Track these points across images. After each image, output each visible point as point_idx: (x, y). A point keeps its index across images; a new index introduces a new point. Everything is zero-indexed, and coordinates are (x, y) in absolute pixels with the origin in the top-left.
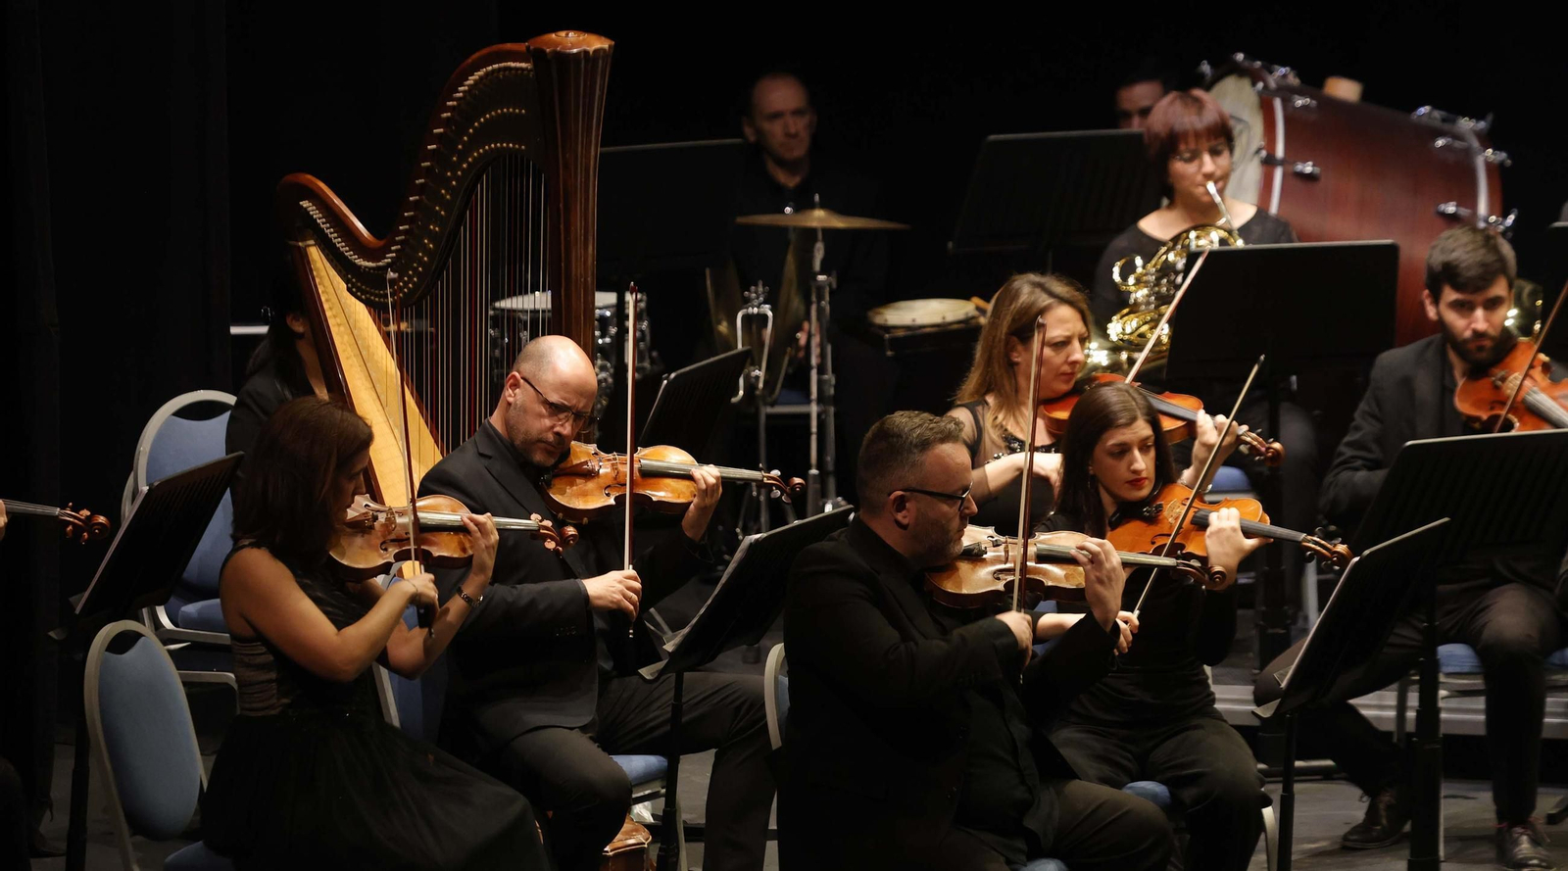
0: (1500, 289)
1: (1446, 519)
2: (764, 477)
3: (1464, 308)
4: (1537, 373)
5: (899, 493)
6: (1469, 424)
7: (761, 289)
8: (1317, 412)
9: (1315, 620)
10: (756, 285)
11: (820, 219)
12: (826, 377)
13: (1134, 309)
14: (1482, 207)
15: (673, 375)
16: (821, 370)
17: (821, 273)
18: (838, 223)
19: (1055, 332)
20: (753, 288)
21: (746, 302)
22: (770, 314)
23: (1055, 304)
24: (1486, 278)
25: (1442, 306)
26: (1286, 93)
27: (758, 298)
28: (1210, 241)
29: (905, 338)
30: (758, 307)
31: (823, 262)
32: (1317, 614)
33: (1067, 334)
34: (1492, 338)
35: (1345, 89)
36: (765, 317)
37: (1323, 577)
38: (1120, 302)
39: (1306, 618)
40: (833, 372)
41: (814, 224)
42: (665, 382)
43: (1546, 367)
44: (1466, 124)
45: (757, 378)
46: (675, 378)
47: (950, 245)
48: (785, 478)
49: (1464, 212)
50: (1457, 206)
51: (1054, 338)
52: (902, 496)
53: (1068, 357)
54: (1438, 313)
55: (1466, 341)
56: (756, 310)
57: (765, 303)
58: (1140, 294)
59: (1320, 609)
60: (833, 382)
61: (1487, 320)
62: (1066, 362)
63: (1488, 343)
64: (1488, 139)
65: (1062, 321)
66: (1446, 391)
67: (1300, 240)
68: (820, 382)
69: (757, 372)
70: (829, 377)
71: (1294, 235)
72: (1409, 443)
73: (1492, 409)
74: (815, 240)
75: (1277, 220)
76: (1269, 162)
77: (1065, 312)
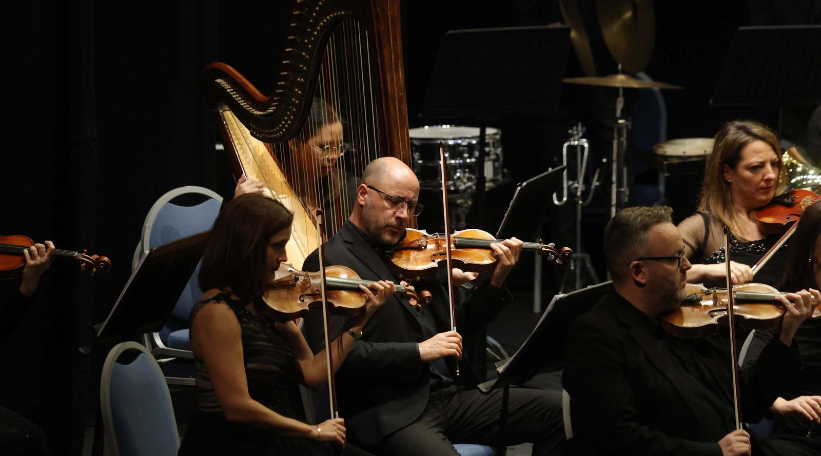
5: (635, 262)
7: (580, 128)
10: (577, 126)
11: (622, 81)
12: (622, 190)
15: (525, 184)
16: (619, 185)
17: (621, 118)
18: (633, 84)
19: (754, 160)
20: (575, 128)
22: (586, 145)
23: (754, 141)
27: (578, 134)
29: (677, 164)
30: (578, 140)
31: (623, 110)
36: (583, 147)
40: (628, 186)
41: (617, 85)
42: (519, 188)
45: (576, 188)
47: (711, 101)
51: (752, 163)
52: (637, 264)
53: (764, 176)
56: (576, 143)
57: (583, 137)
60: (627, 193)
62: (762, 180)
65: (757, 152)
68: (618, 193)
69: (576, 185)
70: (625, 189)
74: (618, 96)
77: (761, 145)
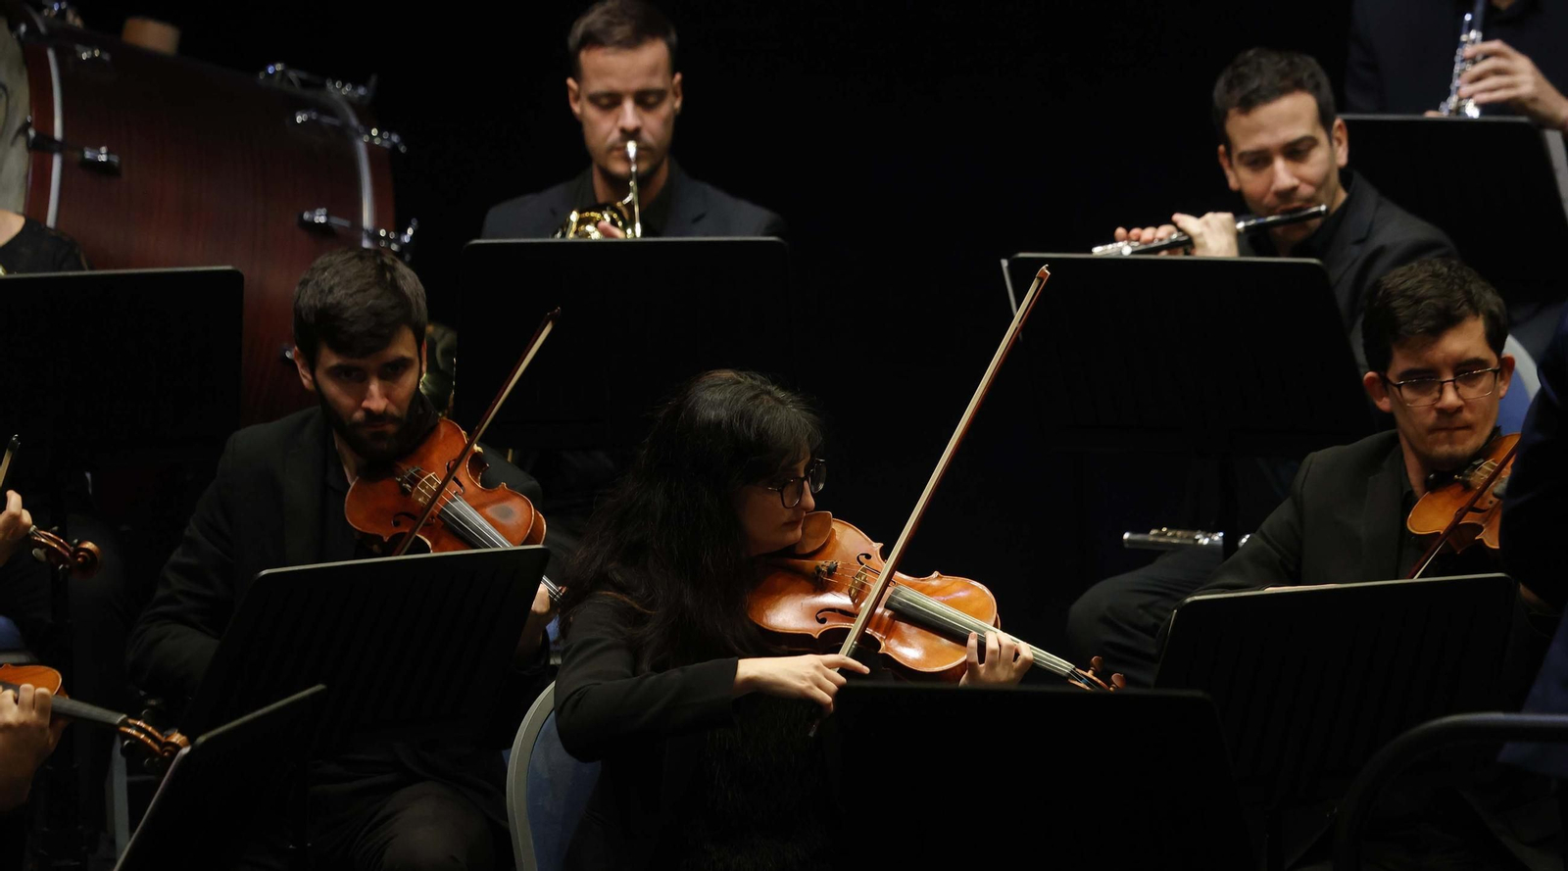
0: (404, 347)
1: (320, 687)
3: (353, 377)
4: (464, 472)
6: (364, 545)
9: (125, 845)
14: (367, 219)
24: (381, 333)
25: (320, 375)
26: (64, 40)
32: (127, 833)
34: (393, 419)
35: (155, 36)
37: (136, 778)
39: (112, 842)
43: (477, 464)
44: (340, 91)
49: (338, 222)
50: (327, 216)
54: (315, 381)
55: (357, 425)
59: (132, 829)
61: (387, 396)
63: (391, 428)
64: (374, 113)
67: (91, 268)
72: (264, 572)
73: (397, 524)
75: (57, 237)
76: (41, 147)
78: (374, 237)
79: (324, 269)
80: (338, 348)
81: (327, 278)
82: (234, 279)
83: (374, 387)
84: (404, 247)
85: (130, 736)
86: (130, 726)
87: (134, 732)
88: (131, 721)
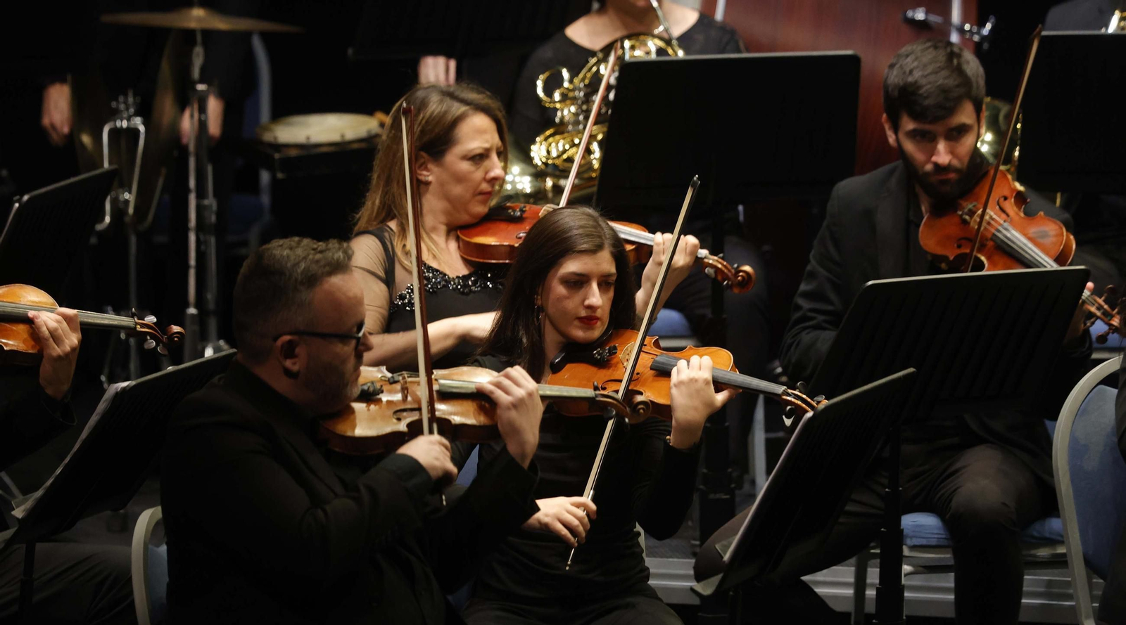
0: (965, 115)
1: (911, 370)
2: (137, 324)
3: (926, 139)
4: (1010, 206)
5: (287, 338)
6: (935, 264)
7: (131, 100)
8: (766, 248)
9: (763, 484)
10: (126, 95)
11: (199, 19)
12: (206, 202)
13: (560, 129)
14: (956, 15)
15: (26, 198)
16: (201, 195)
17: (201, 82)
18: (220, 24)
19: (475, 145)
20: (121, 99)
21: (114, 114)
22: (142, 128)
23: (470, 112)
24: (948, 105)
25: (901, 136)
27: (127, 109)
28: (648, 50)
29: (298, 159)
30: (129, 120)
31: (203, 70)
32: (764, 477)
33: (487, 145)
34: (956, 170)
36: (137, 131)
37: (773, 435)
38: (545, 121)
39: (753, 482)
40: (215, 195)
41: (193, 25)
42: (17, 205)
43: (1020, 199)
45: (127, 202)
46: (28, 201)
47: (350, 51)
48: (162, 325)
49: (935, 19)
50: (927, 13)
51: (474, 149)
52: (290, 342)
53: (487, 173)
54: (897, 140)
55: (927, 174)
56: (125, 124)
57: (136, 114)
58: (567, 112)
59: (769, 472)
60: (215, 207)
61: (952, 152)
62: (484, 179)
63: (952, 176)
65: (480, 132)
66: (910, 226)
67: (748, 50)
68: (199, 209)
69: (127, 196)
70: (211, 201)
71: (742, 45)
72: (870, 283)
73: (959, 247)
74: (194, 43)
75: (723, 28)
77: (480, 121)
78: (961, 30)
79: (907, 56)
80: (915, 117)
81: (909, 63)
82: (854, 61)
83: (941, 146)
84: (983, 38)
85: (790, 403)
86: (789, 395)
87: (793, 400)
88: (790, 391)
